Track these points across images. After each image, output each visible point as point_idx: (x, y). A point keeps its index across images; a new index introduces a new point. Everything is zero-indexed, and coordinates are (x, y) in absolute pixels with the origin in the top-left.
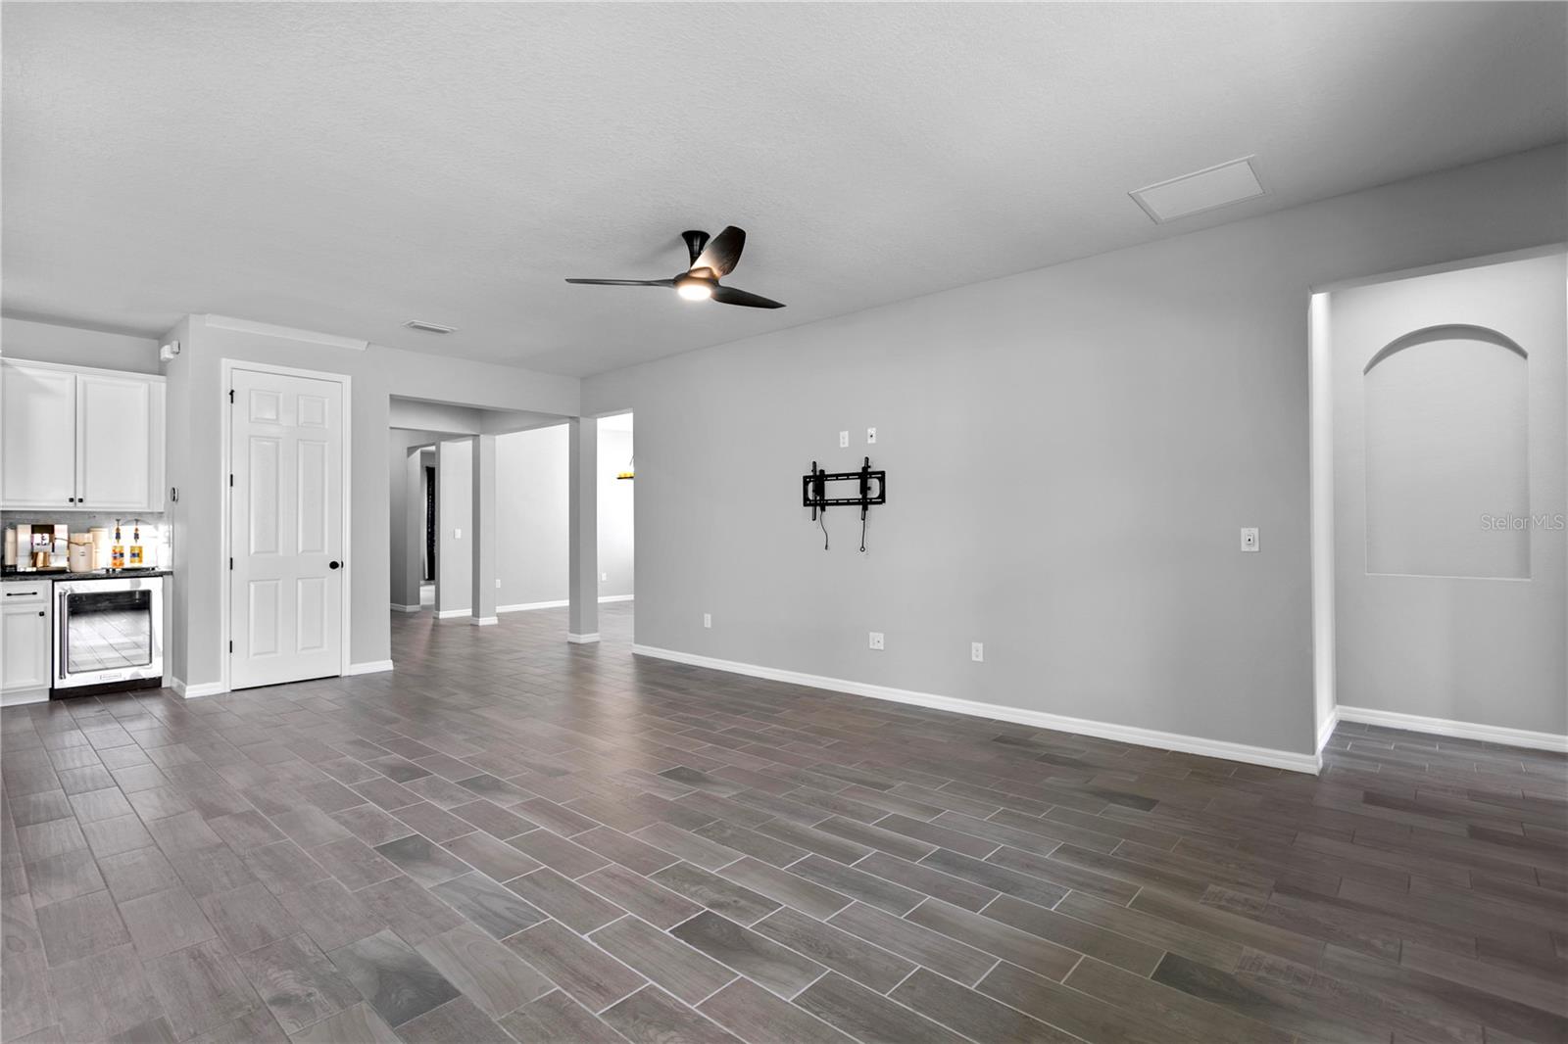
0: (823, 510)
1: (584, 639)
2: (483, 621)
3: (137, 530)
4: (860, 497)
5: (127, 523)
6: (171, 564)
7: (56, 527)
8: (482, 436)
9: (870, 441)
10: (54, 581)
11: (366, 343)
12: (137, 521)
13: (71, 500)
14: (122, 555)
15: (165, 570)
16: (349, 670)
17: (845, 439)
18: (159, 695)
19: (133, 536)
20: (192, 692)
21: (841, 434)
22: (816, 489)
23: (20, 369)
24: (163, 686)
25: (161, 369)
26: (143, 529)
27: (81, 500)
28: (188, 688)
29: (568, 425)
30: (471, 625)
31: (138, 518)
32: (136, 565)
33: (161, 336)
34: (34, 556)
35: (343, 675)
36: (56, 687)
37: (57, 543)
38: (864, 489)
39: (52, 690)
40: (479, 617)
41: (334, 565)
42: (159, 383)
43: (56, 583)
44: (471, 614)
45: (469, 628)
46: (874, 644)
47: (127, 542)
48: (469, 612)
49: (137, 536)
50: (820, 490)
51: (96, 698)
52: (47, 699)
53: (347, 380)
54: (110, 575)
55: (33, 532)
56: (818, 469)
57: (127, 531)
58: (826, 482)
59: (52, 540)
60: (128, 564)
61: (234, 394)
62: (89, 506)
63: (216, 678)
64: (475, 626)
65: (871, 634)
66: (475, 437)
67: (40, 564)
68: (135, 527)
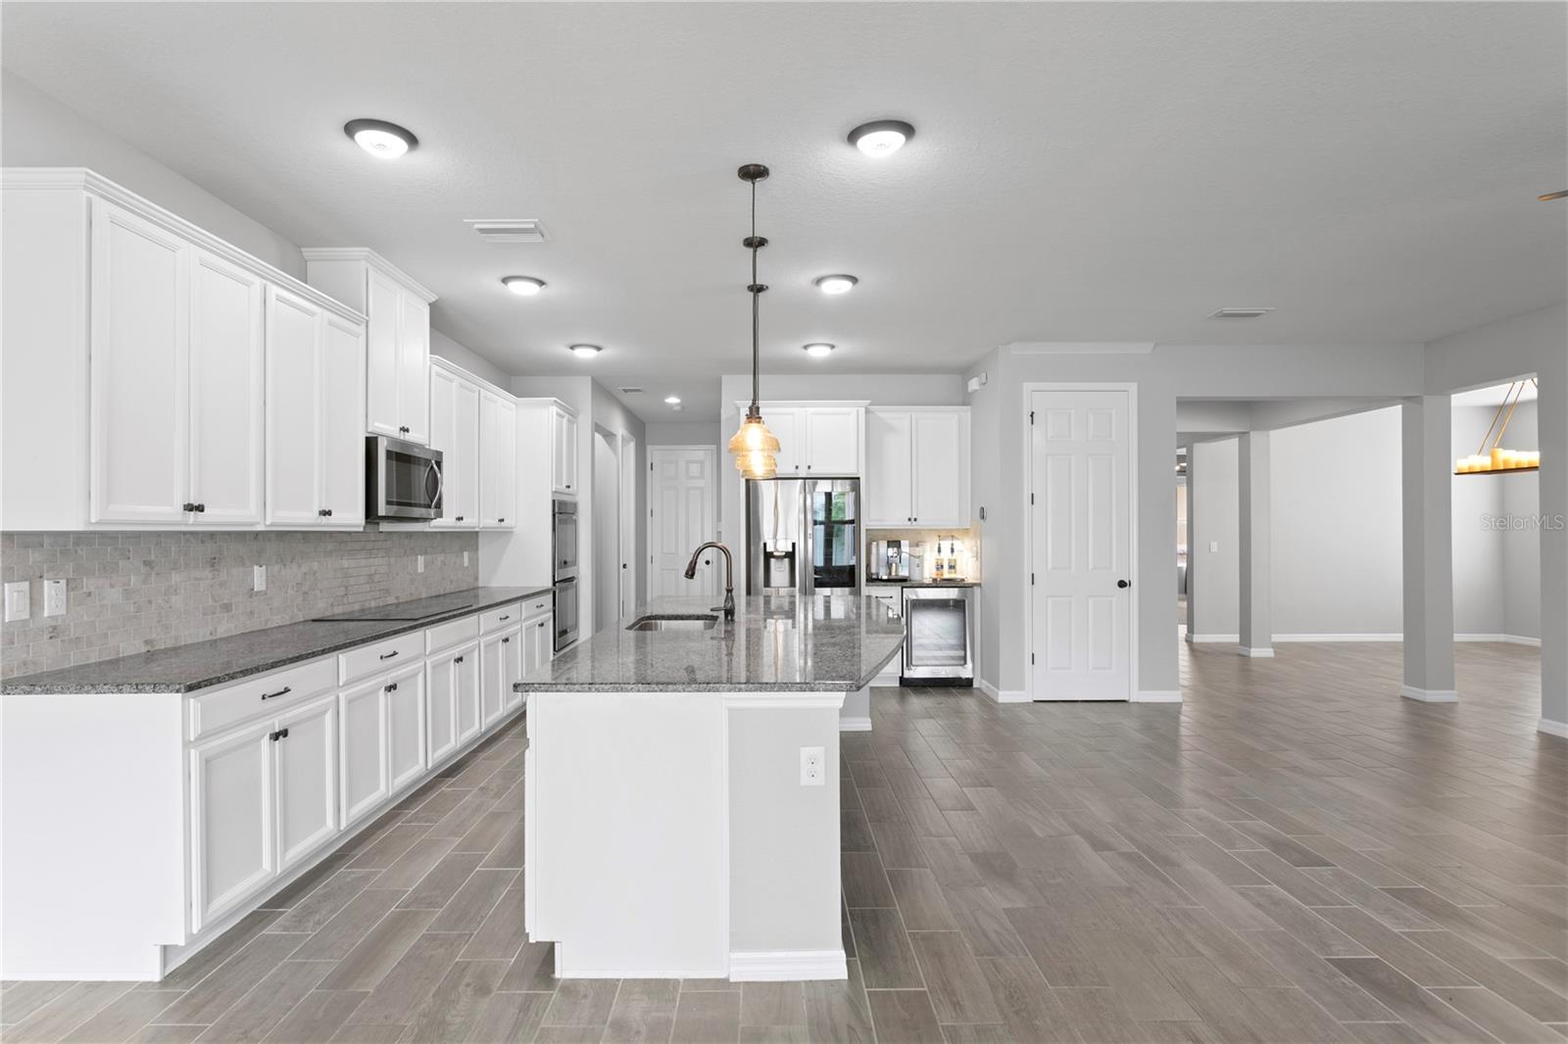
1: (1432, 696)
2: (1255, 652)
3: (952, 545)
5: (945, 538)
6: (978, 575)
7: (902, 542)
8: (1251, 433)
10: (902, 588)
11: (1152, 345)
12: (953, 536)
13: (910, 519)
14: (942, 567)
15: (974, 582)
16: (1137, 696)
18: (971, 694)
19: (950, 550)
20: (1004, 697)
23: (879, 414)
24: (975, 686)
25: (966, 399)
26: (957, 544)
27: (915, 520)
28: (1000, 693)
29: (1400, 406)
30: (1240, 655)
31: (951, 535)
32: (952, 576)
33: (966, 372)
34: (889, 566)
35: (1131, 701)
36: (906, 676)
37: (904, 555)
39: (901, 678)
40: (1250, 647)
41: (1122, 584)
42: (965, 412)
43: (904, 589)
44: (1238, 640)
45: (1236, 658)
47: (946, 555)
48: (1235, 638)
49: (952, 551)
51: (930, 689)
52: (898, 685)
53: (1133, 387)
54: (936, 584)
55: (888, 546)
57: (946, 545)
59: (899, 553)
60: (946, 575)
61: (1034, 415)
62: (921, 523)
63: (1020, 687)
64: (1245, 658)
66: (1243, 436)
67: (893, 574)
68: (951, 542)
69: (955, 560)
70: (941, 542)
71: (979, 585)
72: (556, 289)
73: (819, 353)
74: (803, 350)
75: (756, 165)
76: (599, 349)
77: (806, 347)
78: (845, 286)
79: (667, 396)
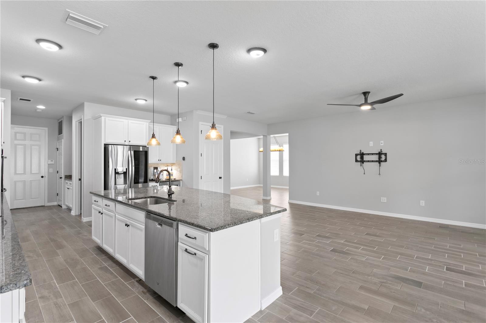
0: (363, 163)
1: (268, 198)
4: (378, 160)
7: (158, 167)
9: (381, 144)
11: (227, 116)
13: (159, 160)
15: (179, 179)
17: (371, 144)
21: (370, 142)
22: (361, 158)
25: (173, 124)
27: (161, 160)
31: (171, 165)
32: (172, 178)
33: (173, 115)
34: (154, 175)
38: (380, 158)
41: (220, 178)
42: (175, 128)
46: (383, 200)
49: (172, 170)
50: (362, 158)
53: (222, 127)
55: (154, 169)
56: (362, 152)
58: (364, 156)
59: (158, 171)
61: (202, 131)
62: (162, 162)
65: (382, 198)
68: (171, 167)
69: (173, 173)
70: (168, 167)
71: (182, 180)
72: (67, 51)
73: (141, 102)
74: (135, 101)
75: (216, 44)
76: (40, 80)
77: (136, 100)
78: (184, 85)
79: (38, 105)
